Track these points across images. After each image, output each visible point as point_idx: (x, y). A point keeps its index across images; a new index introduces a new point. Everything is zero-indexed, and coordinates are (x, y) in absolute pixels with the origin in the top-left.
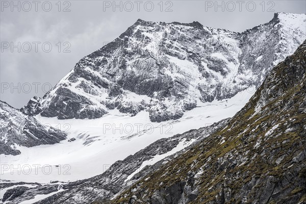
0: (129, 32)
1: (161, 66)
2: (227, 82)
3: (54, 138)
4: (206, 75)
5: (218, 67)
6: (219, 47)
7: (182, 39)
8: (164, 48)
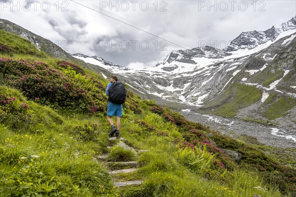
0: (241, 34)
1: (249, 39)
2: (264, 40)
3: (230, 54)
4: (259, 40)
5: (261, 38)
6: (261, 34)
7: (252, 34)
8: (248, 36)
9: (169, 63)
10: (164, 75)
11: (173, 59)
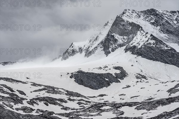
9: (107, 53)
10: (70, 104)
11: (120, 39)
